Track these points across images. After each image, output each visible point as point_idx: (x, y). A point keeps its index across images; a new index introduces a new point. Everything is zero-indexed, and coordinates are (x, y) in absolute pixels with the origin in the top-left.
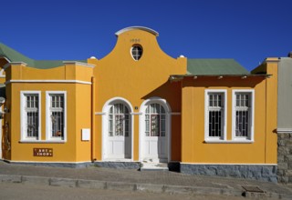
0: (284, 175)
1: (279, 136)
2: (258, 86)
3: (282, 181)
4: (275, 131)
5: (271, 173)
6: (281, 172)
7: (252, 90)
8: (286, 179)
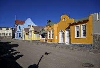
0: (94, 47)
1: (93, 36)
2: (87, 23)
3: (94, 49)
4: (92, 35)
5: (91, 46)
6: (94, 46)
7: (86, 24)
8: (95, 48)
